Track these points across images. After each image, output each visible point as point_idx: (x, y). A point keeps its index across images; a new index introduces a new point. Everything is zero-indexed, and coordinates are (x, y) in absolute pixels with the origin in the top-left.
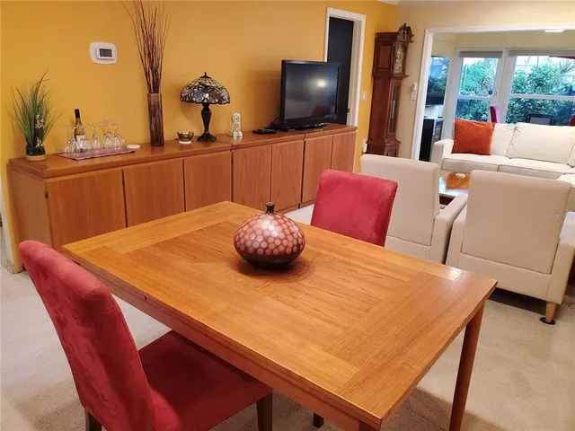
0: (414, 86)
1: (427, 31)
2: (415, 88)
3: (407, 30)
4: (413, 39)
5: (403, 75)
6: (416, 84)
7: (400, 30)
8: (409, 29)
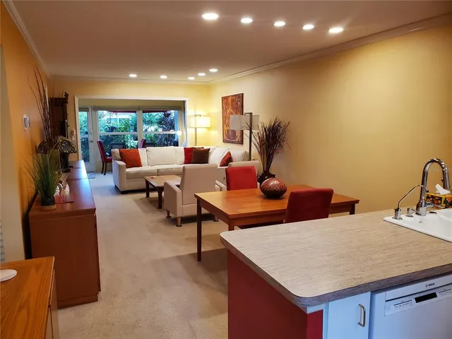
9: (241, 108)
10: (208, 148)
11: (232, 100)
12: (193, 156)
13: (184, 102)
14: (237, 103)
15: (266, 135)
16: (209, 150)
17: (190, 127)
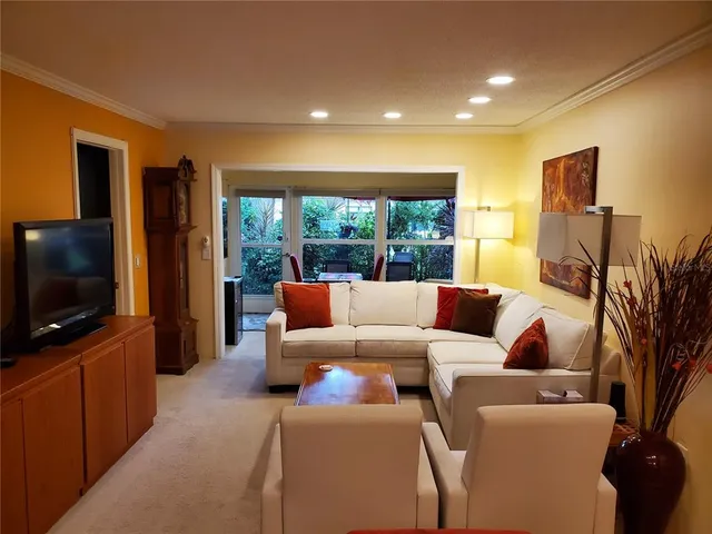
0: (206, 239)
1: (213, 167)
2: (208, 243)
3: (187, 164)
4: (196, 177)
5: (190, 226)
6: (208, 238)
7: (180, 163)
8: (189, 163)
9: (588, 192)
10: (497, 293)
11: (568, 170)
12: (456, 311)
13: (454, 176)
14: (578, 177)
15: (663, 295)
16: (498, 298)
17: (464, 238)
